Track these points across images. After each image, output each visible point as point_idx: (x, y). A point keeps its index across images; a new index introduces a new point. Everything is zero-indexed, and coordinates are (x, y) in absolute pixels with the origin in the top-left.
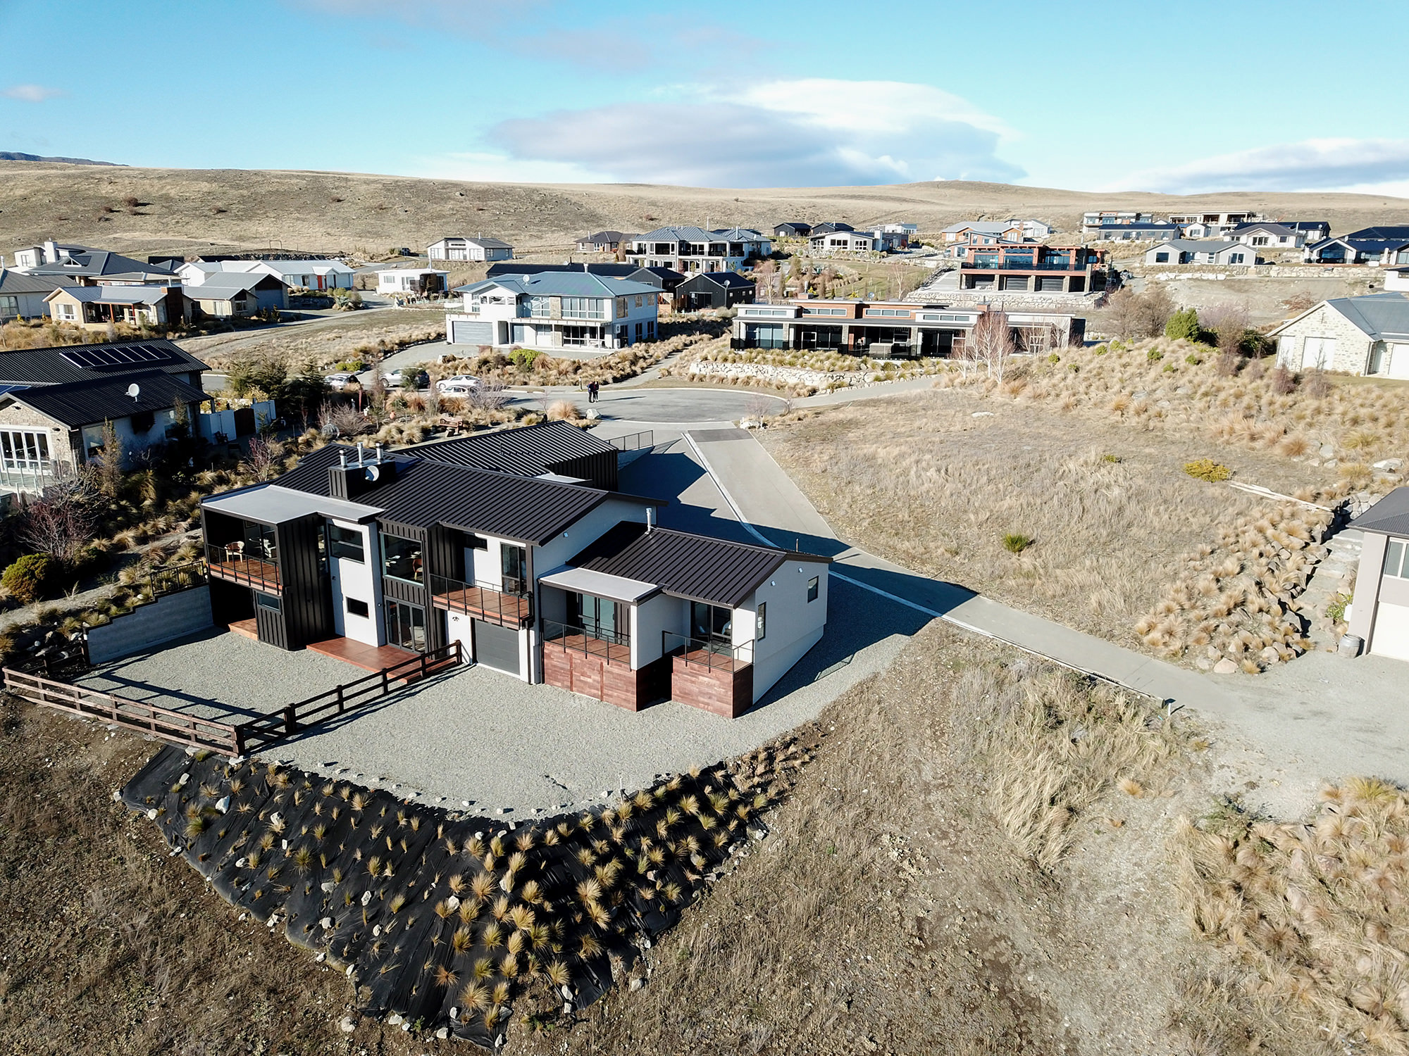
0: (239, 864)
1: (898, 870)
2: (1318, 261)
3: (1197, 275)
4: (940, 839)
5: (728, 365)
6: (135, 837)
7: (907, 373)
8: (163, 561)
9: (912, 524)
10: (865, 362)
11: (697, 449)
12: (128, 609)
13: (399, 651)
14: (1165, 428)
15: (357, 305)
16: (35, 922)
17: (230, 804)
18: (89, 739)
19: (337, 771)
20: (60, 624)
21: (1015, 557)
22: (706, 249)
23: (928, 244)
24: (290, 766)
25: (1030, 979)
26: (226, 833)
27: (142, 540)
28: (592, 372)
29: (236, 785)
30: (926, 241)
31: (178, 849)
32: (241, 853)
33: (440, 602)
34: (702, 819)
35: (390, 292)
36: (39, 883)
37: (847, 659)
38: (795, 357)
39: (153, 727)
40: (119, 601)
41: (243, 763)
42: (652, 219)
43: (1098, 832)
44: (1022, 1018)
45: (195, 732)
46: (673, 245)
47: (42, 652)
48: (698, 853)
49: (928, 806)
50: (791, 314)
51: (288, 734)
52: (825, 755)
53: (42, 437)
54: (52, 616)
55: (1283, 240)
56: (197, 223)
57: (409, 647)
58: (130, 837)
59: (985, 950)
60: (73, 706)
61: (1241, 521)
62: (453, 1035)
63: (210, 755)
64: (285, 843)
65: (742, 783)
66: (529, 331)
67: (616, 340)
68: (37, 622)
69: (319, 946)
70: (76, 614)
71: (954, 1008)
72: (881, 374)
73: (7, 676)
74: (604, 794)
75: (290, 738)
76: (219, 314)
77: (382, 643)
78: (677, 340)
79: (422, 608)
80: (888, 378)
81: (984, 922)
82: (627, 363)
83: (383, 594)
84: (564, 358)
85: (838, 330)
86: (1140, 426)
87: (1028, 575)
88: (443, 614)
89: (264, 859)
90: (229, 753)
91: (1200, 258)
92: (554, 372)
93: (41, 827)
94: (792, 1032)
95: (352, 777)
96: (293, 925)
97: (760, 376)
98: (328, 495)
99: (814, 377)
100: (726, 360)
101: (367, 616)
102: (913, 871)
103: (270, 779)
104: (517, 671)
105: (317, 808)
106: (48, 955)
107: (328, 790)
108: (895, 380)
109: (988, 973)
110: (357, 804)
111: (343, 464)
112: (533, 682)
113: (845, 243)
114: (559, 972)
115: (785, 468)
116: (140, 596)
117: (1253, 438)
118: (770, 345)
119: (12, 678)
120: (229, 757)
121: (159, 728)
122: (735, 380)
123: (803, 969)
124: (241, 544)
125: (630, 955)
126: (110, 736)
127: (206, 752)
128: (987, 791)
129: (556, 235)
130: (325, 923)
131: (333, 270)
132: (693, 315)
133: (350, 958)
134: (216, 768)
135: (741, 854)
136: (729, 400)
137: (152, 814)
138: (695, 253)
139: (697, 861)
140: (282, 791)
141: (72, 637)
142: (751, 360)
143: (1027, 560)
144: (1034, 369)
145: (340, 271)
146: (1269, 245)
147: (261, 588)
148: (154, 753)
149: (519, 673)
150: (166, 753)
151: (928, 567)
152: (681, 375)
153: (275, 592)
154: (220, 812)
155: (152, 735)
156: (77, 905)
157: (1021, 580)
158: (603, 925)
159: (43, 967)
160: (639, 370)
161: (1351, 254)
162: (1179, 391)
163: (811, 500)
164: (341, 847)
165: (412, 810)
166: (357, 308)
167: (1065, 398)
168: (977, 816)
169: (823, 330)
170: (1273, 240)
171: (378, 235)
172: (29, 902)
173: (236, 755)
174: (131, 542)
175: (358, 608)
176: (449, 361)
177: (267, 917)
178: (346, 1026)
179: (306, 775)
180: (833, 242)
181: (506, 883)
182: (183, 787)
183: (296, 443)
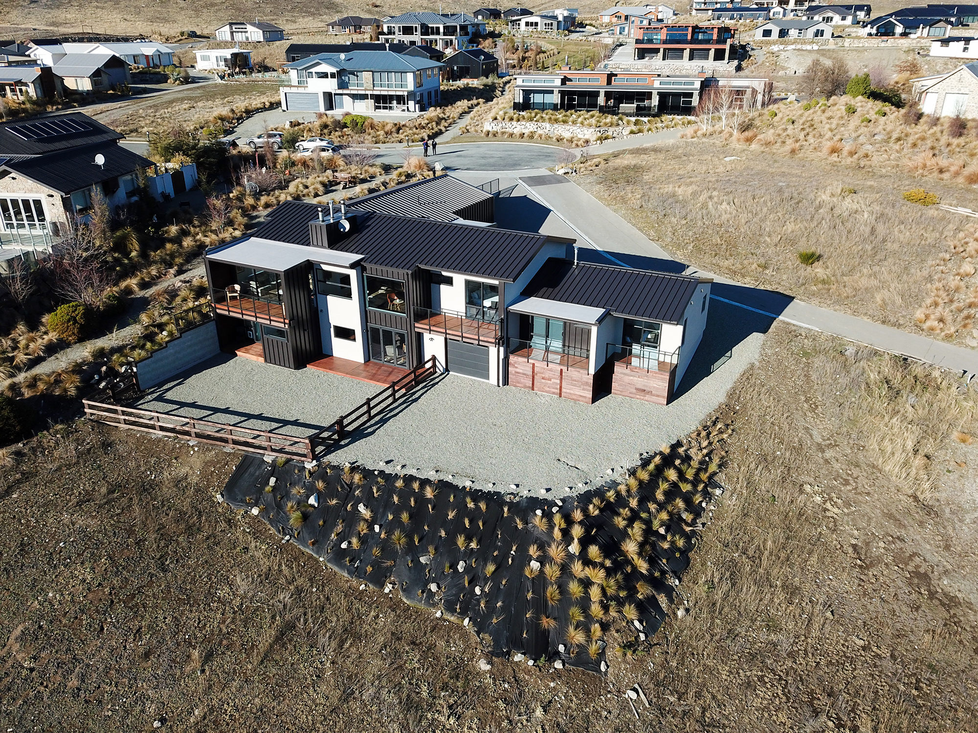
0: (344, 546)
1: (825, 510)
2: (876, 35)
3: (799, 47)
4: (844, 485)
5: (514, 123)
6: (248, 530)
7: (653, 127)
8: (170, 303)
9: (724, 246)
10: (621, 119)
11: (533, 192)
12: (160, 345)
13: (383, 365)
14: (873, 165)
15: (187, 80)
16: (199, 605)
17: (319, 499)
18: (178, 453)
19: (399, 468)
20: (109, 360)
21: (809, 268)
22: (442, 30)
23: (591, 25)
24: (359, 466)
25: (945, 582)
26: (324, 522)
27: (144, 285)
28: (411, 132)
29: (320, 485)
30: (588, 22)
31: (287, 537)
32: (342, 537)
33: (420, 327)
34: (681, 484)
35: (208, 68)
36: (189, 574)
37: (728, 354)
38: (565, 116)
39: (230, 441)
40: (149, 337)
41: (318, 466)
42: (377, 6)
43: (949, 471)
44: (952, 612)
45: (270, 444)
46: (416, 27)
47: (103, 384)
48: (686, 510)
49: (827, 461)
50: (558, 82)
51: (340, 440)
52: (740, 429)
53: (38, 203)
54: (100, 354)
55: (844, 19)
56: (15, 12)
57: (389, 361)
58: (244, 530)
59: (907, 564)
60: (153, 427)
61: (961, 235)
62: (567, 665)
63: (288, 461)
64: (377, 528)
65: (697, 456)
66: (347, 100)
67: (417, 106)
68: (91, 359)
69: (434, 605)
70: (120, 350)
71: (904, 608)
72: (634, 128)
73: (86, 406)
74: (609, 472)
75: (342, 443)
76: (80, 89)
77: (367, 360)
78: (463, 104)
79: (404, 332)
80: (640, 131)
81: (899, 544)
82: (434, 123)
83: (367, 322)
84: (388, 121)
85: (596, 94)
86: (854, 165)
87: (824, 282)
88: (420, 336)
89: (363, 540)
90: (303, 459)
91: (793, 33)
92: (381, 133)
93: (172, 528)
94: (803, 638)
95: (413, 472)
96: (406, 591)
97: (540, 132)
98: (308, 245)
99: (586, 132)
100: (511, 119)
101: (354, 340)
102: (836, 510)
103: (346, 477)
104: (488, 378)
105: (396, 499)
106: (221, 630)
107: (399, 484)
108: (645, 133)
109: (916, 581)
110: (429, 493)
111: (321, 219)
112: (501, 384)
113: (536, 24)
114: (631, 612)
115: (609, 205)
116: (165, 333)
117: (941, 171)
118: (543, 107)
119: (91, 407)
120: (303, 462)
121: (235, 442)
122: (522, 135)
123: (792, 591)
124: (237, 287)
125: (669, 591)
126: (194, 450)
127: (284, 459)
128: (864, 447)
129: (306, 20)
130: (433, 587)
131: (158, 51)
132: (461, 83)
133: (463, 614)
134: (296, 472)
135: (712, 508)
136: (527, 151)
137: (255, 511)
138: (433, 33)
139: (687, 516)
140: (358, 487)
141: (123, 370)
142: (531, 119)
143: (818, 270)
144: (757, 122)
145: (163, 52)
146: (833, 23)
147: (268, 322)
148: (237, 462)
149: (488, 379)
150: (247, 463)
151: (747, 279)
152: (476, 131)
153: (282, 325)
154: (313, 506)
155: (229, 448)
156: (227, 589)
157: (820, 286)
158: (644, 572)
159: (221, 641)
160: (443, 129)
161: (899, 29)
162: (876, 137)
163: (640, 229)
164: (426, 528)
165: (477, 495)
166: (188, 83)
167: (790, 144)
168: (864, 466)
169: (582, 94)
170: (837, 18)
171: (166, 20)
172: (186, 590)
173: (310, 460)
174: (136, 288)
175: (346, 334)
176: (295, 126)
177: (382, 586)
178: (483, 666)
179: (376, 473)
180: (527, 24)
181: (574, 548)
182: (274, 487)
183: (229, 198)
